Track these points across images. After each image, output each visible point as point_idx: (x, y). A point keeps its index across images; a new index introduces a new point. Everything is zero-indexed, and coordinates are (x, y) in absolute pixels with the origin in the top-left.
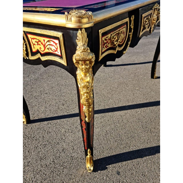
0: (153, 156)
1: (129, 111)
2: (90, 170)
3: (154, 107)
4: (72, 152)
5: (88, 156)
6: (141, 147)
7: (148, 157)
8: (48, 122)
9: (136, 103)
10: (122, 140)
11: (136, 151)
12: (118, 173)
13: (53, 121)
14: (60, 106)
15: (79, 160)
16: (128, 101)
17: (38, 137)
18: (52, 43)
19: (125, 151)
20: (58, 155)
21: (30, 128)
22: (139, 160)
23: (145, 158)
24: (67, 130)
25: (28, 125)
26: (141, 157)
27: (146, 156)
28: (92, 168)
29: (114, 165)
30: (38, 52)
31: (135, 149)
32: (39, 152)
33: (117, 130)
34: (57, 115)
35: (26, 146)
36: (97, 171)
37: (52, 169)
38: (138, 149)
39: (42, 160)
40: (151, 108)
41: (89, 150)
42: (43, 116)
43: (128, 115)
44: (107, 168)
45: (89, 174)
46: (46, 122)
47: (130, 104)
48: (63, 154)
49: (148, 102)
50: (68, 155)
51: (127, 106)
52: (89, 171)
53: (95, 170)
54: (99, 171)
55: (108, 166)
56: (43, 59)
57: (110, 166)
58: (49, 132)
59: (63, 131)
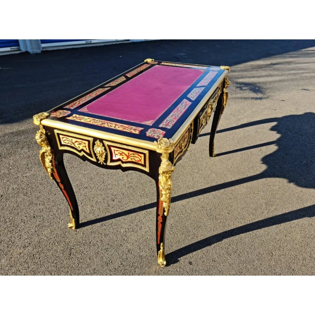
0: (220, 242)
1: (191, 199)
2: (163, 265)
3: (217, 191)
4: (139, 252)
5: (161, 250)
6: (208, 236)
7: (215, 244)
8: (101, 223)
9: (197, 190)
10: (188, 231)
11: (204, 240)
12: (190, 263)
13: (107, 221)
14: (110, 202)
15: (149, 258)
16: (188, 187)
17: (95, 242)
18: (137, 156)
19: (193, 242)
20: (124, 257)
21: (82, 233)
22: (208, 248)
23: (213, 245)
24: (127, 230)
25: (78, 230)
26: (210, 244)
27: (214, 243)
28: (165, 263)
29: (185, 256)
30: (119, 160)
31: (202, 238)
32: (102, 257)
33: (182, 222)
34: (109, 214)
35: (84, 254)
36: (170, 265)
37: (122, 271)
38: (206, 237)
39: (109, 265)
40: (214, 193)
41: (162, 244)
42: (92, 218)
43: (191, 204)
44: (179, 260)
45: (162, 269)
46: (98, 224)
47: (191, 191)
48: (130, 255)
49: (210, 186)
50: (136, 255)
51: (189, 193)
52: (162, 266)
53: (167, 265)
54: (172, 265)
55: (179, 259)
56: (124, 165)
57: (182, 258)
58: (106, 235)
59: (122, 231)
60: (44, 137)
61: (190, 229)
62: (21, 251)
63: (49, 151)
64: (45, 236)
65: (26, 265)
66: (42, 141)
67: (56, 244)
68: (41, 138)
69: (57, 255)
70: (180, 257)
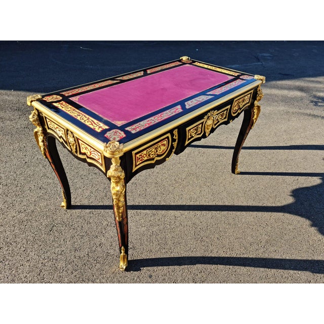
0: (192, 266)
1: (186, 212)
2: (122, 268)
3: (218, 212)
4: (109, 248)
5: (122, 254)
6: (183, 255)
7: (186, 266)
8: (90, 210)
9: (198, 204)
10: (166, 244)
12: (151, 277)
13: (96, 210)
15: (115, 257)
16: (191, 199)
17: (76, 226)
18: (96, 153)
19: (165, 256)
20: (94, 249)
21: (70, 214)
22: (176, 267)
23: (183, 267)
24: (109, 224)
25: (68, 211)
26: (180, 264)
28: (124, 267)
29: (149, 268)
30: (84, 154)
31: (176, 255)
32: (75, 242)
33: (165, 232)
34: (102, 204)
35: (62, 234)
36: (130, 271)
37: (85, 261)
38: (180, 256)
39: (76, 251)
40: (214, 212)
41: (122, 248)
42: (86, 203)
43: (184, 216)
44: (141, 270)
45: (121, 272)
46: (88, 211)
47: (192, 203)
48: (99, 249)
49: (214, 204)
50: (105, 250)
51: (187, 205)
52: (121, 270)
53: (127, 270)
54: (132, 272)
55: (142, 268)
56: (89, 160)
58: (89, 223)
59: (105, 223)
60: (36, 117)
61: (170, 242)
62: (15, 215)
63: (41, 132)
64: (40, 208)
65: (12, 229)
66: (34, 121)
67: (45, 218)
68: (33, 118)
69: (40, 228)
70: (144, 267)
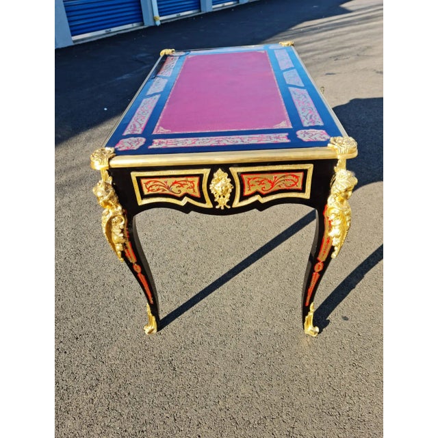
0: (363, 280)
5: (311, 314)
6: (344, 277)
7: (359, 284)
8: (189, 311)
11: (341, 284)
12: (345, 318)
17: (200, 339)
20: (255, 343)
24: (234, 307)
26: (353, 287)
27: (357, 284)
28: (317, 330)
30: (257, 193)
31: (338, 282)
33: (299, 271)
35: (195, 361)
36: (322, 330)
39: (241, 362)
41: (312, 305)
44: (329, 321)
48: (261, 338)
50: (269, 334)
52: (315, 336)
55: (328, 318)
57: (330, 316)
58: (209, 324)
59: (228, 310)
60: (111, 190)
63: (120, 214)
64: (116, 359)
67: (142, 363)
68: (108, 192)
69: (154, 378)
70: (328, 315)
